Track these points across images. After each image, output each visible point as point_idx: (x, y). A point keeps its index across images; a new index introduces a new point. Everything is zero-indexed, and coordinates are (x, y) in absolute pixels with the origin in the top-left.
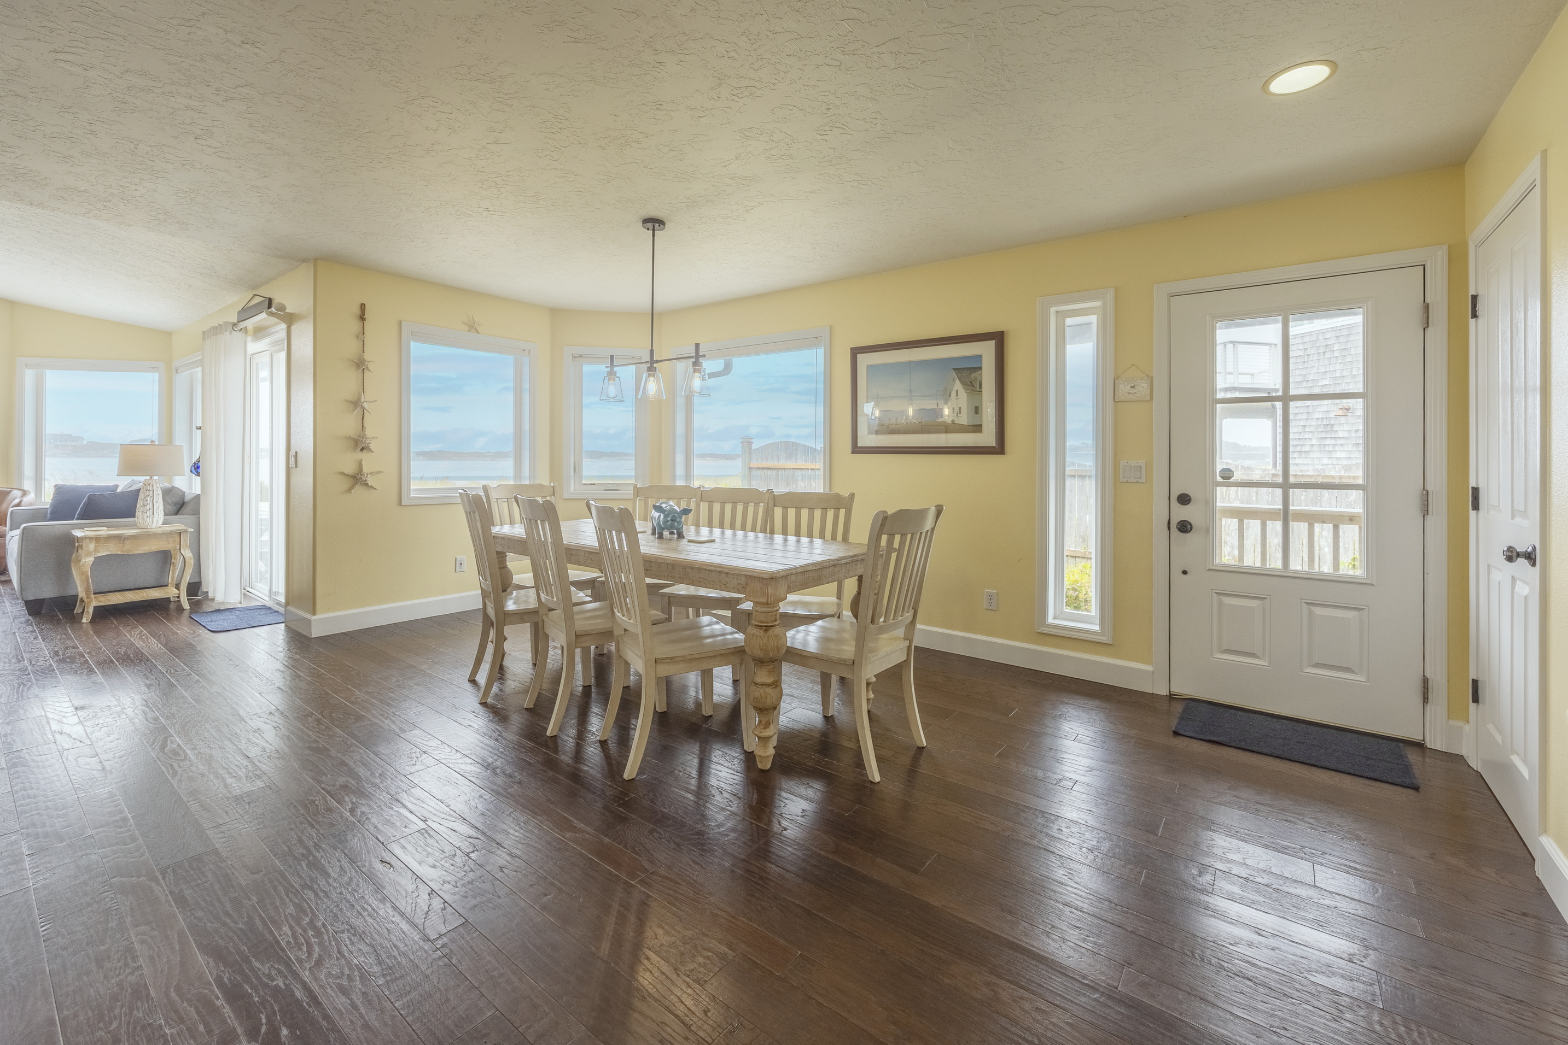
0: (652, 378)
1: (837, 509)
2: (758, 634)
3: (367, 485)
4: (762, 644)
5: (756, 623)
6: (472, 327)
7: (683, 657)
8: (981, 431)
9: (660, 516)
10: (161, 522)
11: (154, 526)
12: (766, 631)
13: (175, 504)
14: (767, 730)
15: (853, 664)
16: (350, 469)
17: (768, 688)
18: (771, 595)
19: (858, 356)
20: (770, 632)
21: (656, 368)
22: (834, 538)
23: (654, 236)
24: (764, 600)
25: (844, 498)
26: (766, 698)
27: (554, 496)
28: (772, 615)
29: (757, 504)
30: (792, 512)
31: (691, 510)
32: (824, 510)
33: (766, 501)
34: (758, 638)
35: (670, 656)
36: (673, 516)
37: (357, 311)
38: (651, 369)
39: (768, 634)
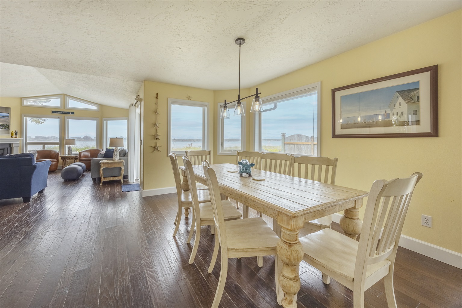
0: (239, 107)
1: (328, 166)
2: (285, 247)
3: (158, 150)
4: (287, 255)
5: (284, 240)
6: (189, 99)
7: (242, 249)
8: (419, 124)
9: (241, 167)
10: (118, 159)
11: (117, 160)
12: (290, 246)
13: (124, 154)
14: (290, 305)
15: (353, 281)
16: (153, 145)
17: (291, 281)
18: (294, 225)
19: (336, 93)
20: (293, 248)
21: (241, 102)
22: (326, 182)
23: (240, 46)
24: (289, 228)
25: (331, 160)
26: (290, 288)
27: (209, 155)
28: (294, 237)
29: (286, 161)
30: (303, 166)
31: (255, 164)
32: (321, 166)
33: (290, 160)
34: (285, 250)
35: (235, 248)
36: (246, 167)
37: (156, 96)
38: (239, 103)
39: (291, 249)
